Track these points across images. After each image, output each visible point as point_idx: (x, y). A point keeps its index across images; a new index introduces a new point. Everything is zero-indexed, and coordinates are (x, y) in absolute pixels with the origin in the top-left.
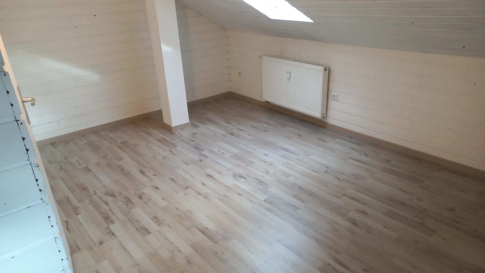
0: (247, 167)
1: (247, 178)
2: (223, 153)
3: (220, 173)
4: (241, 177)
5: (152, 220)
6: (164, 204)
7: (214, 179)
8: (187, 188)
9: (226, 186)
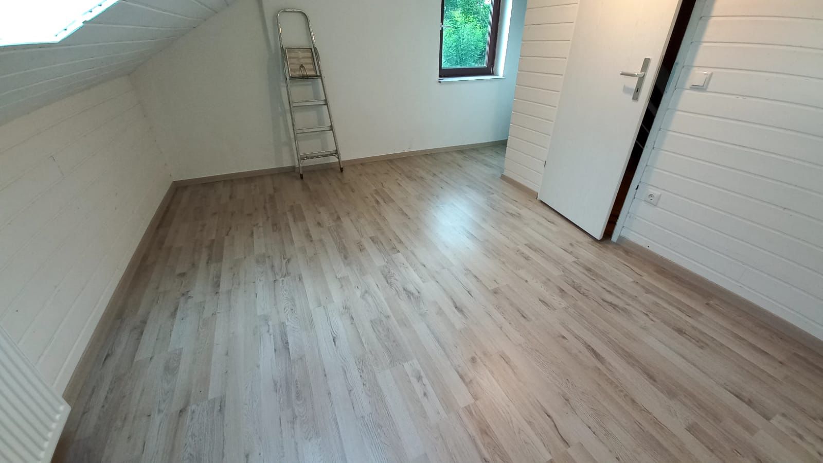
0: (390, 313)
1: (402, 289)
2: (419, 378)
3: (440, 312)
4: (409, 293)
5: (528, 256)
6: (522, 273)
7: (452, 299)
8: (495, 292)
9: (437, 282)
